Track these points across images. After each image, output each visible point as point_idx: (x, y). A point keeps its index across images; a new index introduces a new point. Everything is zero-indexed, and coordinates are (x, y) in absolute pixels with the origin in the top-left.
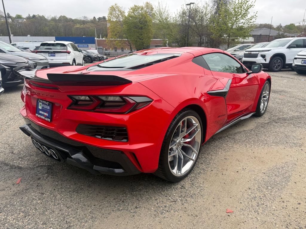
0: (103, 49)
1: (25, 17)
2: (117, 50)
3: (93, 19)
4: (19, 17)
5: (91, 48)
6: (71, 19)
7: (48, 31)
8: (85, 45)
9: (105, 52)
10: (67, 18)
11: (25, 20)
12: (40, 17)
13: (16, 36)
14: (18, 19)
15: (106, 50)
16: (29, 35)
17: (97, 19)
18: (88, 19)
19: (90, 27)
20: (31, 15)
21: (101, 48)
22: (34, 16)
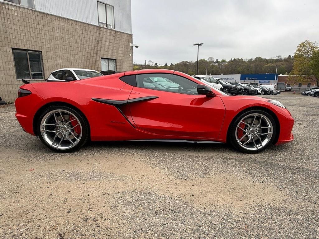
0: (285, 84)
1: (228, 61)
2: (302, 86)
3: (288, 57)
4: (224, 61)
5: (272, 84)
6: (266, 59)
7: (241, 70)
8: (267, 81)
9: (286, 88)
10: (262, 59)
11: (227, 63)
12: (239, 60)
13: (213, 75)
14: (222, 63)
15: (288, 85)
16: (222, 74)
17: (292, 57)
18: (282, 58)
19: (281, 65)
20: (233, 59)
21: (284, 84)
22: (235, 59)
